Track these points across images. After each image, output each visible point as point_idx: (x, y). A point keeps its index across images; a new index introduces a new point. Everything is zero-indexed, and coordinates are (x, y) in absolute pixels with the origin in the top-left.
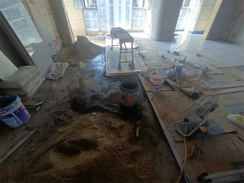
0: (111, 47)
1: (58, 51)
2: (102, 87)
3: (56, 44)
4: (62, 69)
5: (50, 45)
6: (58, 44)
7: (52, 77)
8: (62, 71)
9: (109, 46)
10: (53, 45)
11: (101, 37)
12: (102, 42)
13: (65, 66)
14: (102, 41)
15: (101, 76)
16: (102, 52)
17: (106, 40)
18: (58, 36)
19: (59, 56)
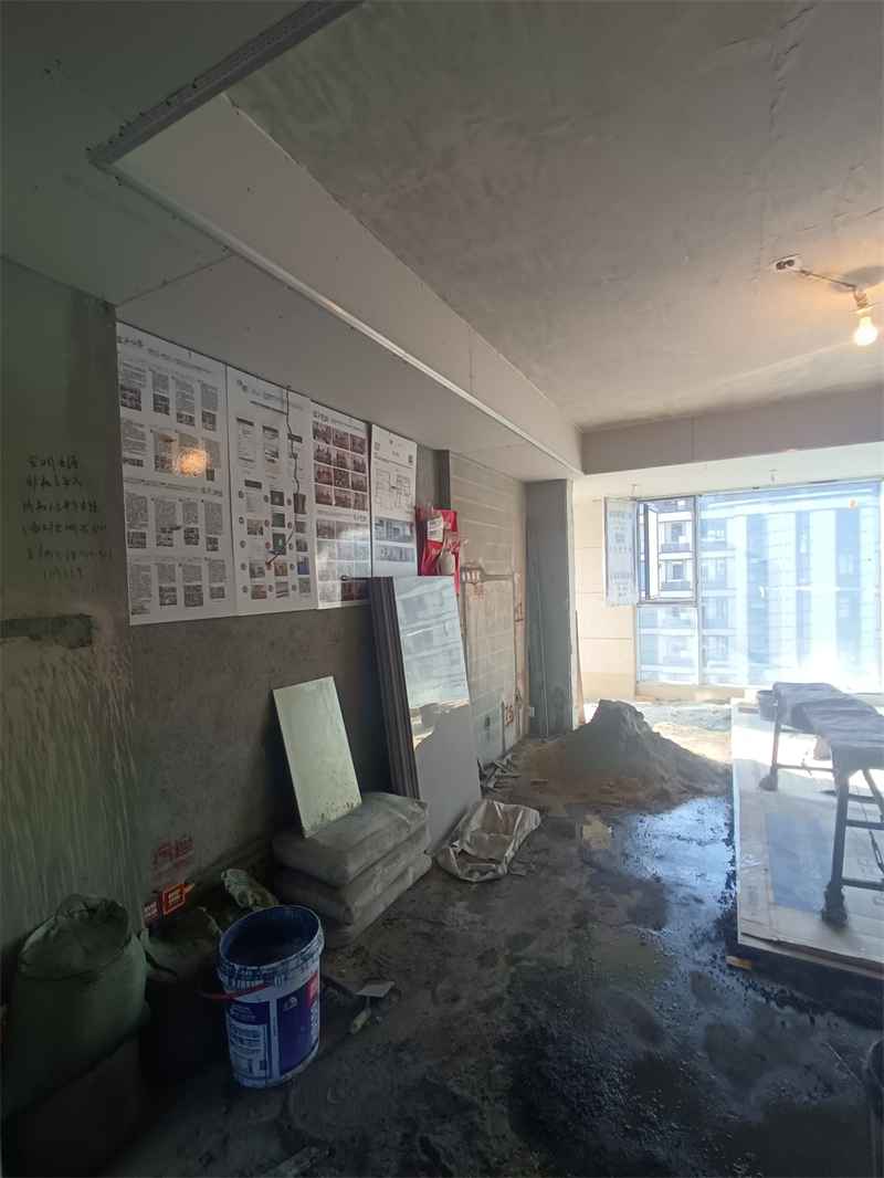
0: (766, 773)
1: (507, 748)
2: (706, 1019)
3: (509, 720)
4: (507, 837)
5: (488, 722)
6: (515, 721)
7: (461, 866)
8: (506, 845)
9: (756, 764)
10: (497, 725)
11: (707, 714)
12: (711, 735)
13: (522, 825)
14: (709, 729)
15: (706, 937)
16: (711, 788)
17: (735, 728)
18: (522, 694)
19: (509, 773)
